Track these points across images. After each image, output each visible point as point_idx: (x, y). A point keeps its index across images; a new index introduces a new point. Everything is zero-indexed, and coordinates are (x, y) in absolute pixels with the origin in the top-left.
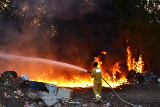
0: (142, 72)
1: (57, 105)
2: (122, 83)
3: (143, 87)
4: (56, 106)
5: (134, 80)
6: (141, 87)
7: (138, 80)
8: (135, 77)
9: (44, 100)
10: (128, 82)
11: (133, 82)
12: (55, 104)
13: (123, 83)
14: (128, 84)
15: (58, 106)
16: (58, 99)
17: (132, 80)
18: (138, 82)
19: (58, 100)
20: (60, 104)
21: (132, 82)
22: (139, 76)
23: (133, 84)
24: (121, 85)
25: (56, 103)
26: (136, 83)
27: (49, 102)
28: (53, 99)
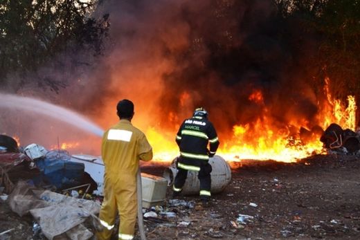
0: (356, 128)
1: (79, 232)
2: (311, 152)
3: (356, 160)
4: (75, 236)
5: (337, 145)
6: (351, 161)
7: (345, 145)
8: (339, 140)
9: (39, 219)
10: (325, 150)
11: (335, 150)
12: (72, 230)
13: (314, 153)
14: (325, 153)
15: (79, 236)
16: (83, 217)
17: (332, 146)
18: (345, 149)
19: (83, 220)
20: (87, 230)
21: (332, 150)
22: (348, 137)
23: (335, 153)
24: (310, 157)
25: (77, 227)
26: (343, 152)
27: (52, 225)
28: (65, 218)
